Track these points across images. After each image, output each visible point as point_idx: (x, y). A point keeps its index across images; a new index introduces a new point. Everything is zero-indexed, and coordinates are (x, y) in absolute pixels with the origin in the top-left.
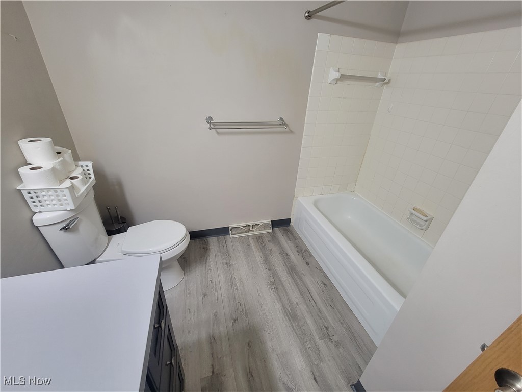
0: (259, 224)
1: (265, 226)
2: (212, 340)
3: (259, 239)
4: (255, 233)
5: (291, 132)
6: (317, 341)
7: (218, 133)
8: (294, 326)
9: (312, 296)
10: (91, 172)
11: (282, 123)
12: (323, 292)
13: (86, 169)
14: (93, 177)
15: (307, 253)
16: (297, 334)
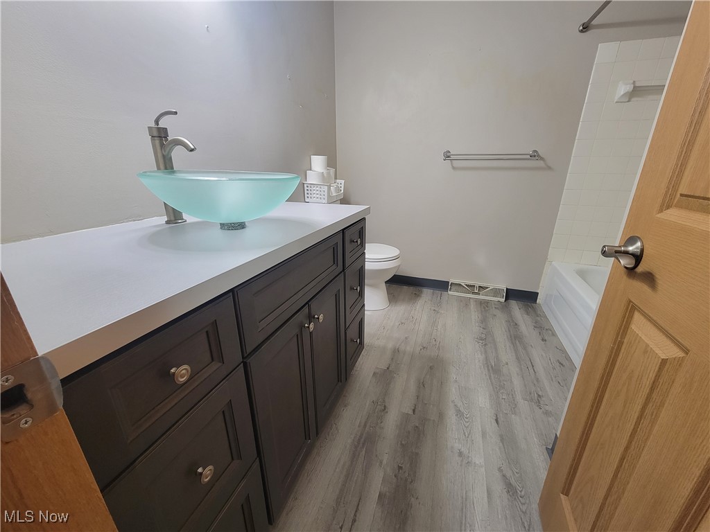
0: (487, 288)
1: (496, 292)
2: (396, 351)
3: (484, 305)
4: (481, 297)
5: (549, 168)
6: (518, 398)
7: (454, 168)
8: (492, 377)
9: (533, 366)
10: (342, 189)
11: (535, 155)
12: (554, 369)
13: (339, 186)
14: (342, 191)
15: (550, 332)
16: (492, 383)
